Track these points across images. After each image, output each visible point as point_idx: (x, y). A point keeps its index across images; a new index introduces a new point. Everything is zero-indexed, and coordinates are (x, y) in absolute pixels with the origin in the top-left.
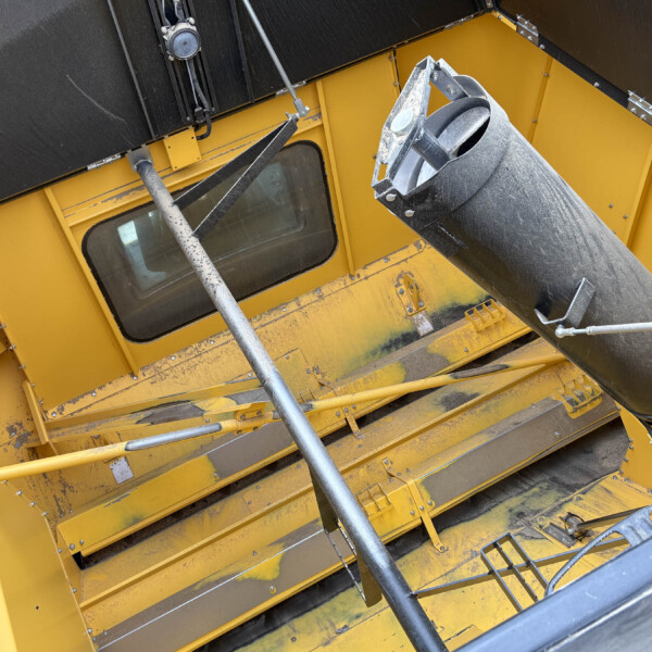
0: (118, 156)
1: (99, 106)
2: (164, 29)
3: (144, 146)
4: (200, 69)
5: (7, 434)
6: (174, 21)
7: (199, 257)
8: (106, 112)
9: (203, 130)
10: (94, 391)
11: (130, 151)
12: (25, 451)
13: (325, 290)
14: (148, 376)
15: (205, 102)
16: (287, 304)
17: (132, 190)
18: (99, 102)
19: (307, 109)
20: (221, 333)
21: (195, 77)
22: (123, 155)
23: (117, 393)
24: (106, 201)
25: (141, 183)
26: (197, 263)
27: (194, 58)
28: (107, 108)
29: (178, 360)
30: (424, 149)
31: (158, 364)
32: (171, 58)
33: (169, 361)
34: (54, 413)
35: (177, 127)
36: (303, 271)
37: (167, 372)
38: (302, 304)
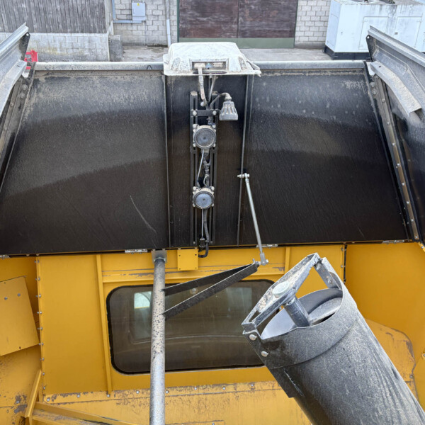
0: (145, 251)
1: (143, 218)
2: (194, 188)
3: (164, 249)
4: (210, 217)
5: (14, 400)
6: (202, 186)
7: (158, 330)
8: (146, 223)
9: (203, 253)
10: (79, 394)
11: (154, 250)
12: (19, 417)
13: (257, 386)
14: (117, 398)
15: (208, 236)
16: (227, 385)
17: (149, 273)
18: (144, 216)
19: (267, 261)
20: (176, 387)
21: (206, 220)
22: (149, 251)
23: (93, 401)
24: (132, 274)
25: (152, 271)
26: (154, 333)
27: (209, 209)
28: (148, 221)
29: (140, 395)
30: (293, 313)
31: (126, 392)
32: (194, 206)
33: (134, 393)
34: (49, 398)
35: (187, 245)
36: (246, 366)
37: (130, 400)
38: (238, 389)
